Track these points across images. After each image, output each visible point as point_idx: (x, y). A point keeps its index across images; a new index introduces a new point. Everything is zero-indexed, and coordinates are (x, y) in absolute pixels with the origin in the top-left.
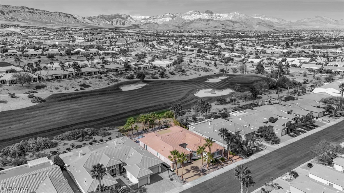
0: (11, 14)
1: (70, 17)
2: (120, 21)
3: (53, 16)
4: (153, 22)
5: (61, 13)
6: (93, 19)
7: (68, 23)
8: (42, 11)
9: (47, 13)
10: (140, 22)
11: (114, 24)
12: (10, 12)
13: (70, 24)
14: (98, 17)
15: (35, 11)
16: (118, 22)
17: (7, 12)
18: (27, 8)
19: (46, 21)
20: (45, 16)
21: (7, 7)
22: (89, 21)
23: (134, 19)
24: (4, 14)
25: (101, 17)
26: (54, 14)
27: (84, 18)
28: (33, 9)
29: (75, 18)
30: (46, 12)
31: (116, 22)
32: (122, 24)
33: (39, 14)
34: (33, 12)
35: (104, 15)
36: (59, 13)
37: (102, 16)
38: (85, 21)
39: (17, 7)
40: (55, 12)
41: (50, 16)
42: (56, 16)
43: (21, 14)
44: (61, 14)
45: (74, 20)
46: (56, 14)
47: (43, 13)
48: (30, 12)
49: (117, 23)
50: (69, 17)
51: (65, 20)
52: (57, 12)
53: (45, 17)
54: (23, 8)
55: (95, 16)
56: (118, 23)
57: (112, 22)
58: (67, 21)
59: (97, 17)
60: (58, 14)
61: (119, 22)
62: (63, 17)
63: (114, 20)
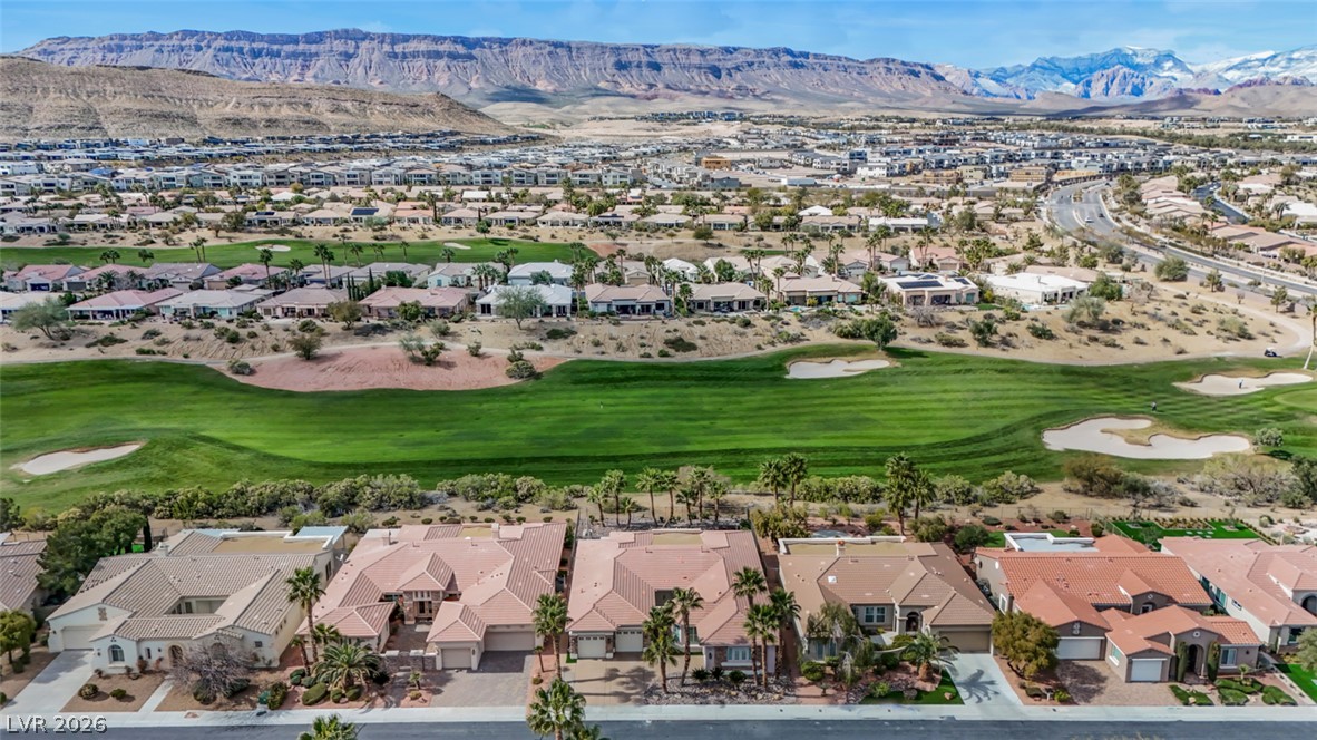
0: (739, 74)
1: (923, 75)
2: (1125, 78)
3: (866, 74)
4: (1286, 78)
5: (894, 60)
6: (1013, 75)
7: (911, 95)
8: (832, 58)
9: (846, 64)
10: (1219, 77)
11: (1092, 94)
12: (738, 68)
13: (917, 98)
14: (1034, 66)
15: (811, 60)
16: (1112, 82)
17: (728, 70)
18: (788, 52)
19: (840, 91)
20: (840, 76)
21: (731, 53)
22: (993, 83)
23: (1189, 67)
24: (719, 77)
25: (1046, 65)
26: (869, 68)
27: (977, 75)
28: (806, 55)
29: (939, 78)
30: (844, 62)
31: (1104, 81)
32: (1129, 89)
33: (821, 70)
34: (803, 66)
35: (1059, 59)
36: (888, 63)
37: (1051, 61)
38: (977, 85)
39: (759, 53)
40: (872, 61)
41: (855, 75)
42: (875, 73)
43: (768, 72)
44: (891, 66)
45: (934, 84)
46: (876, 65)
47: (835, 66)
48: (796, 65)
49: (1107, 89)
50: (917, 75)
51: (901, 88)
52: (878, 60)
53: (837, 78)
54: (776, 52)
55: (1020, 65)
56: (1114, 89)
57: (1088, 84)
58: (910, 91)
59: (1028, 68)
60: (882, 64)
61: (1120, 84)
62: (895, 78)
63: (1097, 74)
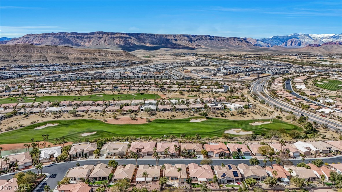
0: (197, 42)
1: (243, 41)
2: (296, 41)
3: (229, 41)
4: (337, 41)
5: (236, 38)
6: (267, 40)
7: (240, 46)
8: (220, 37)
9: (224, 39)
10: (320, 41)
11: (288, 45)
12: (196, 40)
13: (242, 47)
14: (272, 38)
15: (215, 38)
16: (293, 42)
17: (194, 41)
18: (209, 36)
19: (222, 46)
20: (222, 42)
21: (195, 36)
22: (262, 42)
23: (313, 38)
24: (192, 42)
25: (276, 38)
26: (229, 40)
27: (258, 40)
28: (214, 37)
29: (247, 42)
30: (223, 38)
31: (290, 42)
32: (297, 44)
33: (217, 40)
34: (213, 39)
35: (279, 36)
36: (234, 38)
37: (277, 37)
38: (258, 43)
39: (202, 36)
40: (230, 38)
41: (226, 41)
42: (231, 41)
43: (204, 41)
44: (235, 39)
45: (246, 44)
46: (231, 39)
47: (221, 39)
48: (211, 39)
49: (291, 44)
50: (242, 41)
51: (238, 45)
52: (232, 38)
53: (221, 42)
54: (206, 36)
55: (269, 38)
56: (293, 44)
57: (287, 43)
58: (240, 45)
59: (271, 38)
60: (233, 39)
61: (295, 43)
62: (236, 42)
63: (289, 40)
